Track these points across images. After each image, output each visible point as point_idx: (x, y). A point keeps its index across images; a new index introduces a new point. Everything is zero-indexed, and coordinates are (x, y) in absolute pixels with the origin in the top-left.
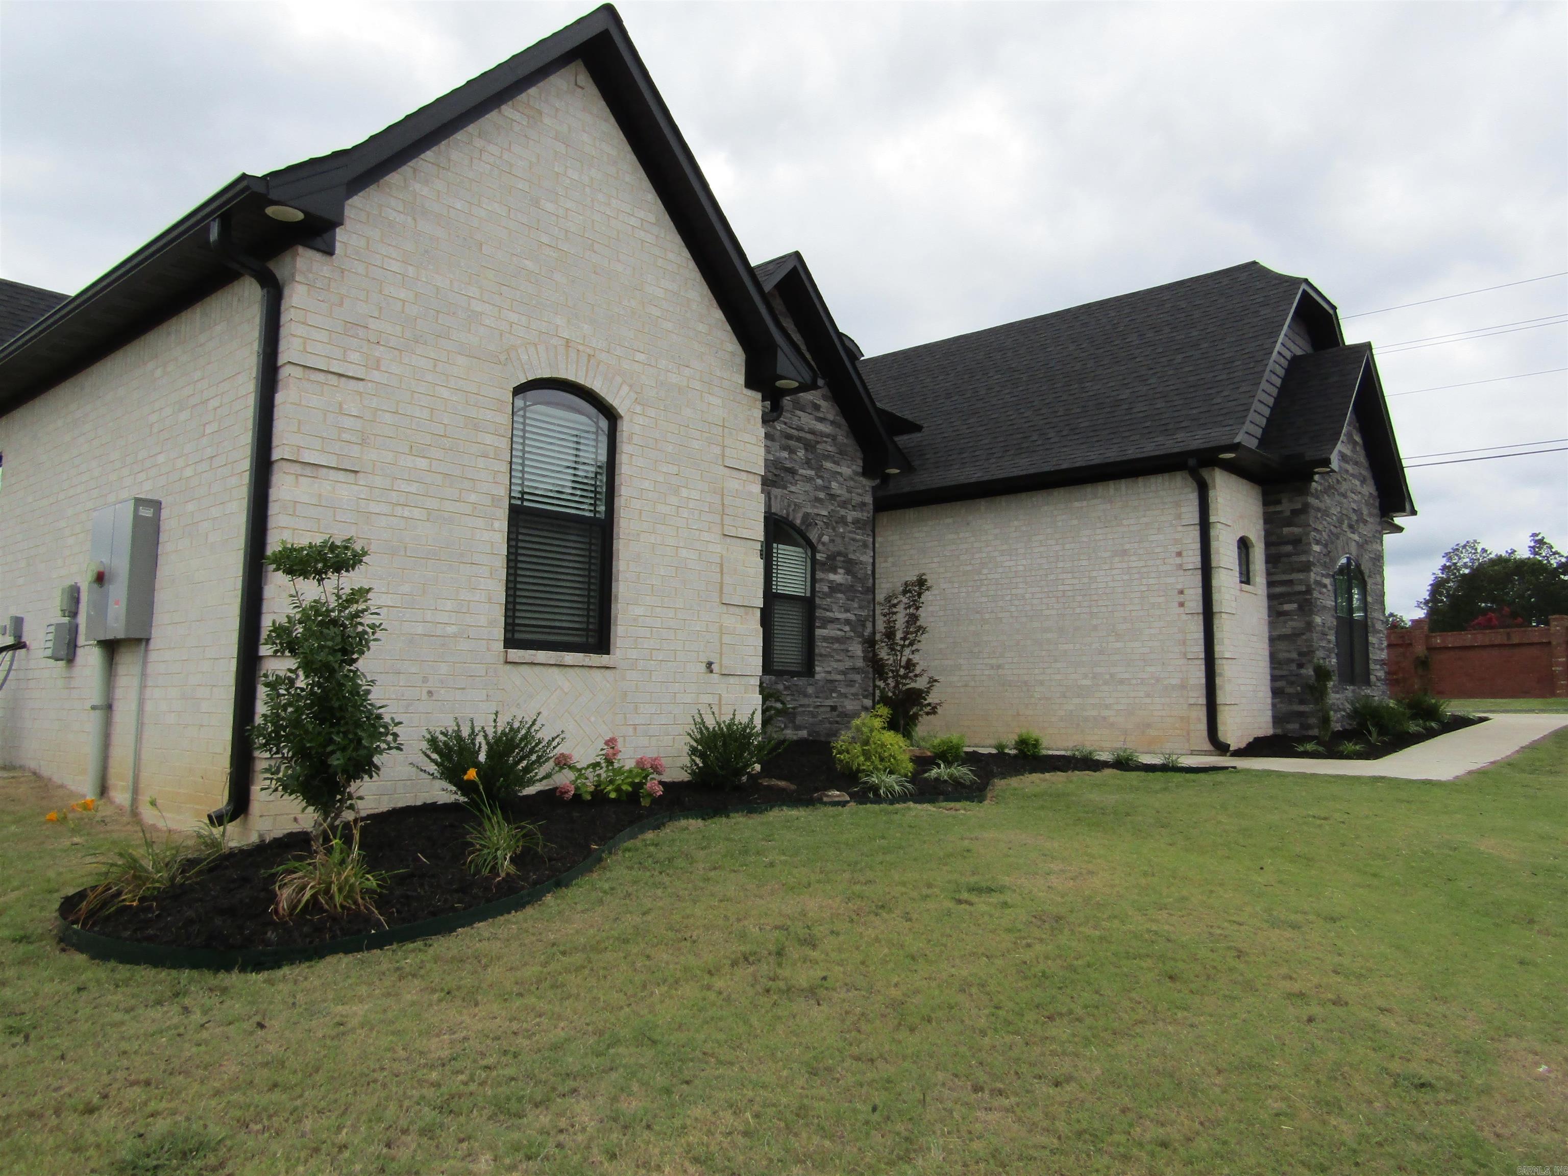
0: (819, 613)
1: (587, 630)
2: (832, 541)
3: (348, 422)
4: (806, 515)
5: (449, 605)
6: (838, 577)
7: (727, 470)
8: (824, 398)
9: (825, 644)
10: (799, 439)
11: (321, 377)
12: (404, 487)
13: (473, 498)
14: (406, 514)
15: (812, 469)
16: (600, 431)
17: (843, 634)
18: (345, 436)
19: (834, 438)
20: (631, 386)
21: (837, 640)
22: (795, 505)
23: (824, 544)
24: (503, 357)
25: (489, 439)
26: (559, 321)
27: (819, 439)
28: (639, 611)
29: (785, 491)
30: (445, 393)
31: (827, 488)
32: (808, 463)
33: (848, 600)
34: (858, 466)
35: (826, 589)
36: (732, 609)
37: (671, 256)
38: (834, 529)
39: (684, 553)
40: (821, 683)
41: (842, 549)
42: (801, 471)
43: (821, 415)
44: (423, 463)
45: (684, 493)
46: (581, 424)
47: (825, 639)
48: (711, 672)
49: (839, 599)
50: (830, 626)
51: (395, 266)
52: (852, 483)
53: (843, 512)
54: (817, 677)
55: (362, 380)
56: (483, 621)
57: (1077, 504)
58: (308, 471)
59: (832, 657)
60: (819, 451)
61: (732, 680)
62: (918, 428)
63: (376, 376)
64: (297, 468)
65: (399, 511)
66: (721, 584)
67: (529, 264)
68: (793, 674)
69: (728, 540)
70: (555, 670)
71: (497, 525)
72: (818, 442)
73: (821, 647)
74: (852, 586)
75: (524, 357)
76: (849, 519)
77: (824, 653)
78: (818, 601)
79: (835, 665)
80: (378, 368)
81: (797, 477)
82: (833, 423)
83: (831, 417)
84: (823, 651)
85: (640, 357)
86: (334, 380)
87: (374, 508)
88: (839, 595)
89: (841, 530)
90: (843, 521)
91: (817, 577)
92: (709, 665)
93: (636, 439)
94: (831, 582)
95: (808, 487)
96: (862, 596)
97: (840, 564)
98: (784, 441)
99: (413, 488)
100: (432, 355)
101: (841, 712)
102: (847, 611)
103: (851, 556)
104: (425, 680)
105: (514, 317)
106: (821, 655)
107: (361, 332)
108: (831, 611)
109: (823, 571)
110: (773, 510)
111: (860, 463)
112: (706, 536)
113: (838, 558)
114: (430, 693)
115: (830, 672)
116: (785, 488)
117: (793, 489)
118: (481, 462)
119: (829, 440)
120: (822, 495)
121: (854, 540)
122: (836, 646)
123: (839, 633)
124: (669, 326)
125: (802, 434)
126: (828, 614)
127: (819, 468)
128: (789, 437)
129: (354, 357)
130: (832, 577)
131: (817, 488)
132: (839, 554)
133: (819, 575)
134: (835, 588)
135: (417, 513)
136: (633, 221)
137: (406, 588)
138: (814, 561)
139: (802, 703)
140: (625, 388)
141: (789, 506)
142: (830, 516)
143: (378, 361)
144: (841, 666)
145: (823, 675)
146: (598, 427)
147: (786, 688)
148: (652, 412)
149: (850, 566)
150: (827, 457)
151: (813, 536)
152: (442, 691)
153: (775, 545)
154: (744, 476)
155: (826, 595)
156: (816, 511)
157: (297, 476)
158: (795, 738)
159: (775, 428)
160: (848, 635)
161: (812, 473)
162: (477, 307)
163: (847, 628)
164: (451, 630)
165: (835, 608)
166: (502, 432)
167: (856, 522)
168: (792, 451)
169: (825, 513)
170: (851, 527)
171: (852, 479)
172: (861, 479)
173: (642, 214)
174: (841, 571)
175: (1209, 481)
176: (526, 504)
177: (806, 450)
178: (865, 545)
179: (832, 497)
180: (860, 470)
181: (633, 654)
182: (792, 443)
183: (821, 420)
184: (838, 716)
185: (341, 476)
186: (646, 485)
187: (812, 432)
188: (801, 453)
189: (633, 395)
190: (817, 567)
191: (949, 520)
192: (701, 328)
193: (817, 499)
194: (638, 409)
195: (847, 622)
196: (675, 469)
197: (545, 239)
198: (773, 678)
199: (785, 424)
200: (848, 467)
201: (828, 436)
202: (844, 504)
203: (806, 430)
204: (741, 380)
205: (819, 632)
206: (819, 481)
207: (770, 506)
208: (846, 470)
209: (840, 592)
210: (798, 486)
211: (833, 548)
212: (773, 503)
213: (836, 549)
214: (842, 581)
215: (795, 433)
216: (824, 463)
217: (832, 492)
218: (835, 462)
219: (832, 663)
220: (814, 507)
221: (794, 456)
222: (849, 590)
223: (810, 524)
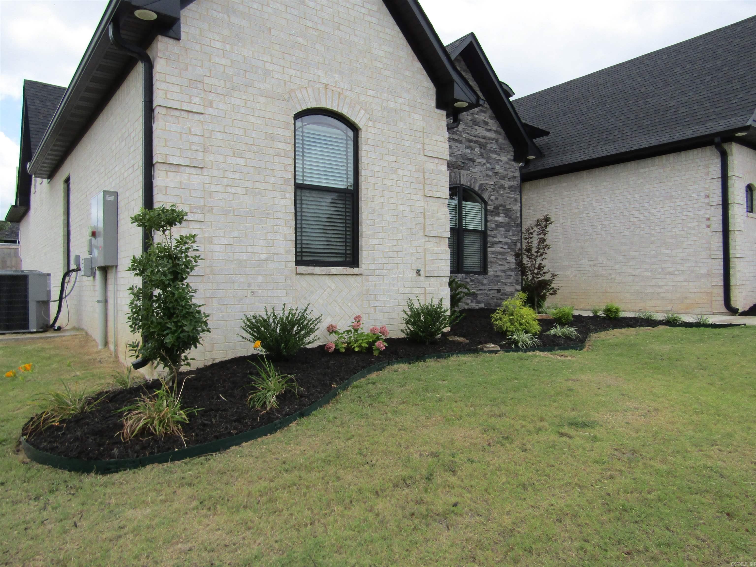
0: (489, 239)
1: (346, 254)
3: (195, 139)
4: (481, 185)
5: (262, 242)
6: (501, 219)
7: (426, 158)
8: (491, 118)
9: (493, 256)
10: (476, 142)
11: (177, 113)
12: (231, 175)
13: (273, 180)
14: (233, 191)
15: (484, 158)
16: (348, 138)
17: (503, 250)
18: (194, 147)
19: (497, 141)
20: (366, 111)
21: (500, 253)
22: (475, 179)
23: (492, 200)
24: (286, 97)
25: (280, 145)
26: (320, 73)
27: (488, 141)
28: (375, 242)
29: (469, 172)
30: (253, 120)
31: (493, 169)
32: (482, 155)
33: (506, 231)
34: (511, 155)
35: (493, 226)
36: (431, 239)
37: (388, 30)
38: (497, 192)
39: (401, 207)
40: (491, 278)
41: (502, 202)
42: (478, 160)
43: (489, 128)
44: (241, 161)
45: (400, 172)
46: (337, 134)
47: (493, 253)
48: (420, 275)
49: (501, 231)
50: (496, 246)
51: (218, 45)
52: (507, 166)
53: (502, 182)
54: (489, 274)
55: (202, 114)
56: (282, 251)
57: (642, 170)
58: (173, 168)
59: (498, 263)
60: (488, 148)
61: (432, 280)
62: (546, 133)
63: (210, 111)
64: (166, 167)
65: (229, 189)
66: (424, 224)
67: (300, 40)
68: (475, 273)
69: (428, 198)
70: (327, 277)
71: (288, 195)
72: (487, 143)
73: (491, 257)
74: (509, 223)
75: (300, 96)
76: (506, 186)
78: (489, 232)
79: (499, 267)
80: (211, 106)
81: (475, 164)
82: (496, 132)
83: (494, 128)
84: (492, 260)
85: (371, 93)
86: (185, 114)
87: (214, 188)
88: (501, 229)
89: (502, 192)
90: (502, 187)
92: (418, 271)
93: (370, 142)
94: (497, 221)
95: (482, 169)
96: (515, 229)
97: (501, 211)
98: (467, 143)
99: (237, 176)
100: (244, 97)
101: (503, 293)
102: (506, 237)
103: (508, 207)
104: (249, 285)
105: (292, 72)
106: (491, 262)
107: (200, 86)
108: (496, 237)
109: (492, 215)
110: (462, 183)
111: (512, 154)
112: (414, 197)
113: (500, 208)
114: (252, 292)
115: (496, 271)
116: (468, 169)
117: (473, 170)
118: (277, 159)
119: (494, 142)
120: (490, 173)
121: (509, 197)
122: (500, 257)
123: (501, 249)
124: (388, 73)
125: (477, 139)
126: (495, 239)
127: (488, 158)
128: (470, 141)
129: (196, 100)
130: (497, 219)
131: (488, 169)
132: (501, 205)
133: (489, 218)
134: (498, 225)
135: (239, 190)
136: (363, 10)
137: (235, 234)
138: (486, 210)
139: (481, 288)
140: (363, 112)
141: (471, 180)
142: (495, 185)
143: (211, 102)
144: (503, 268)
145: (493, 273)
146: (347, 136)
147: (472, 281)
148: (379, 125)
149: (507, 212)
150: (493, 152)
151: (485, 196)
152: (260, 291)
153: (463, 202)
154: (436, 161)
155: (494, 229)
156: (487, 182)
157: (167, 172)
158: (477, 307)
159: (462, 136)
160: (506, 251)
161: (484, 161)
162: (269, 67)
163: (506, 247)
164: (263, 257)
165: (499, 236)
166: (288, 141)
167: (510, 187)
168: (472, 149)
169: (492, 183)
170: (507, 190)
171: (508, 163)
172: (513, 163)
173: (369, 6)
174: (502, 215)
175: (728, 151)
176: (305, 183)
177: (481, 148)
178: (516, 200)
179: (496, 174)
180: (512, 158)
181: (373, 267)
182: (472, 144)
183: (489, 130)
184: (502, 295)
185: (193, 171)
186: (377, 168)
187: (484, 138)
188: (478, 150)
189: (368, 116)
190: (488, 213)
191: (565, 184)
192: (408, 73)
193: (487, 176)
194: (371, 124)
195: (506, 243)
196: (393, 159)
197: (309, 24)
198: (464, 275)
199: (468, 133)
200: (505, 157)
201: (493, 139)
202: (503, 178)
203: (480, 137)
204: (433, 104)
205: (489, 250)
206: (489, 165)
207: (460, 181)
208: (504, 158)
209: (502, 227)
210: (476, 169)
211: (497, 203)
212: (462, 179)
213: (499, 203)
214: (503, 221)
215: (474, 138)
216: (491, 155)
217: (496, 171)
218: (497, 154)
219: (497, 266)
220: (486, 180)
221: (474, 152)
222: (507, 226)
223: (484, 190)
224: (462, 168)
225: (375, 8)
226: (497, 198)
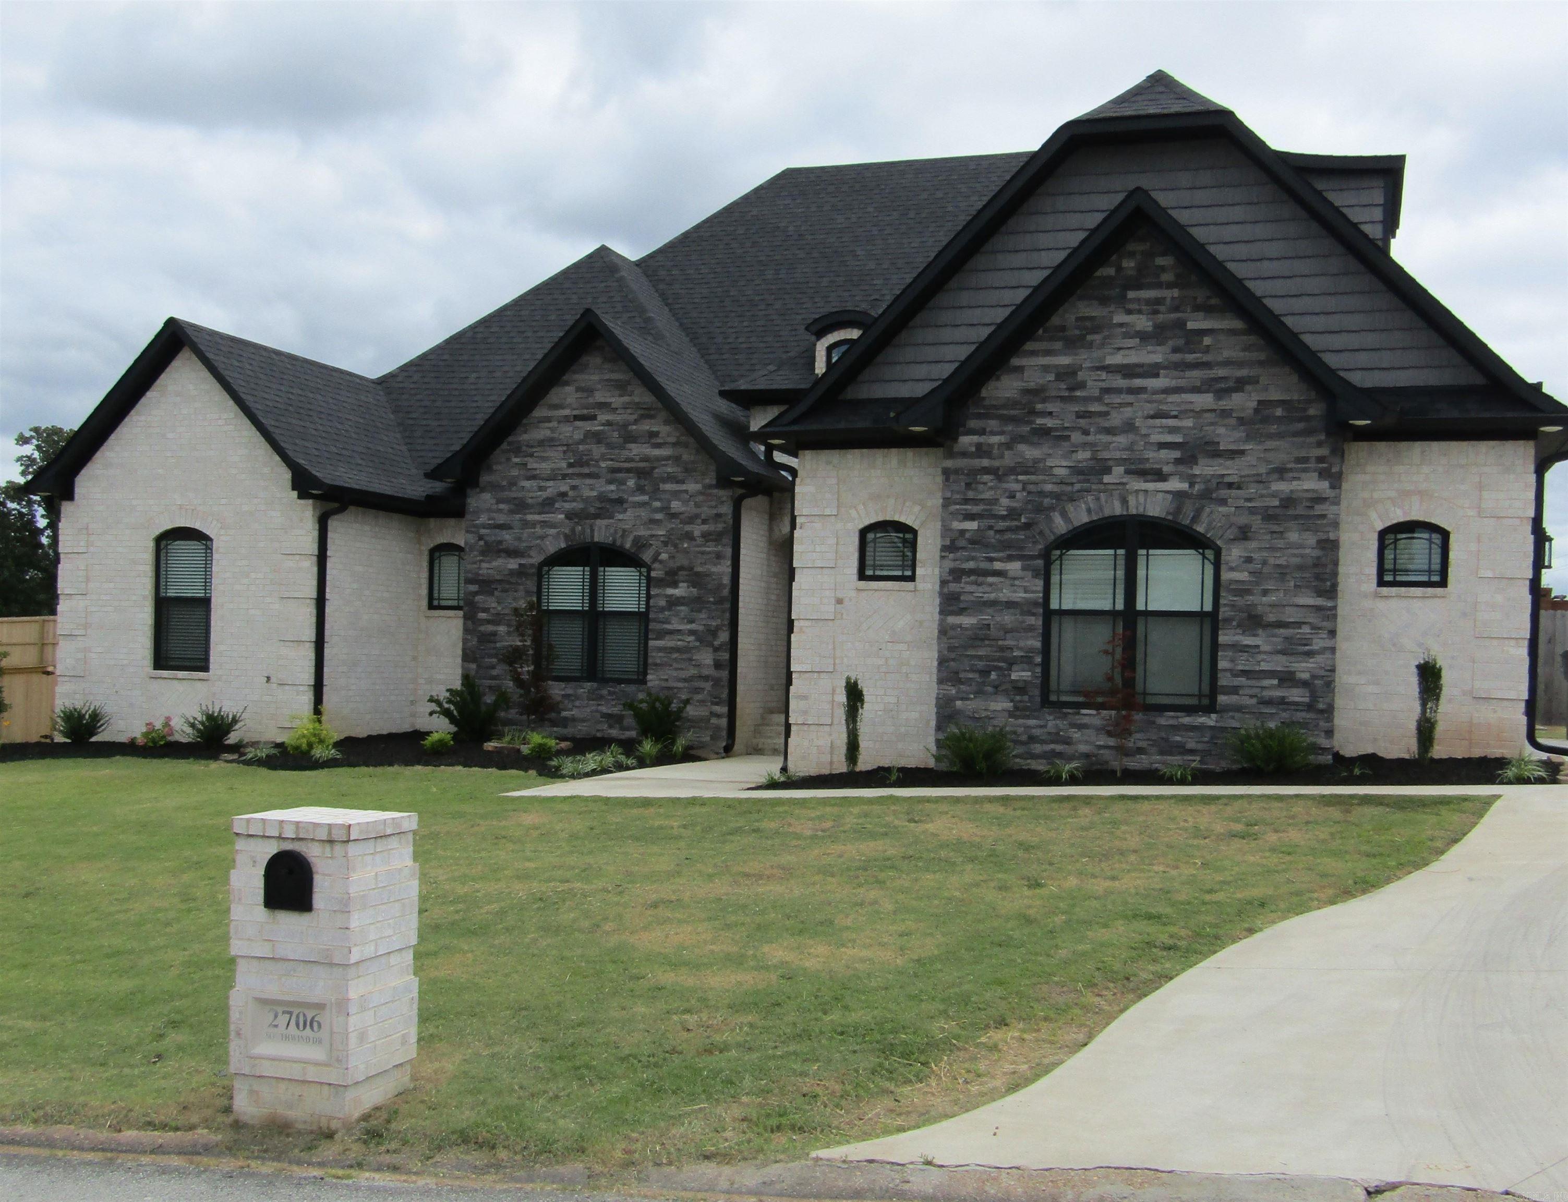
0: (652, 626)
1: (206, 659)
2: (672, 557)
3: (81, 573)
4: (637, 540)
6: (680, 591)
8: (666, 422)
9: (660, 654)
10: (628, 470)
12: (105, 598)
13: (134, 598)
15: (647, 494)
16: (207, 548)
18: (80, 579)
19: (677, 459)
20: (217, 520)
21: (677, 650)
22: (624, 531)
23: (661, 562)
24: (145, 524)
25: (141, 568)
26: (176, 496)
28: (223, 648)
31: (665, 509)
32: (640, 489)
33: (692, 611)
34: (710, 479)
35: (662, 603)
36: (287, 643)
38: (676, 546)
41: (685, 563)
42: (631, 499)
43: (659, 441)
44: (112, 585)
47: (660, 649)
48: (270, 682)
49: (680, 611)
50: (667, 637)
52: (701, 498)
53: (688, 528)
54: (649, 684)
55: (86, 553)
56: (140, 657)
59: (671, 666)
61: (287, 687)
63: (92, 549)
68: (629, 682)
69: (284, 600)
70: (176, 682)
71: (146, 609)
73: (655, 657)
74: (699, 598)
76: (697, 533)
77: (658, 661)
78: (652, 616)
79: (675, 674)
80: (93, 546)
81: (625, 506)
82: (674, 445)
83: (672, 440)
85: (223, 501)
86: (76, 556)
88: (682, 608)
89: (686, 545)
90: (689, 537)
91: (652, 593)
92: (268, 678)
93: (221, 549)
94: (667, 596)
95: (644, 513)
96: (713, 607)
97: (681, 578)
98: (609, 476)
102: (692, 621)
103: (699, 569)
104: (114, 685)
106: (656, 665)
107: (85, 531)
108: (669, 623)
109: (659, 587)
110: (596, 540)
112: (268, 600)
113: (680, 573)
115: (667, 680)
116: (611, 517)
117: (621, 517)
119: (670, 462)
120: (659, 516)
121: (703, 553)
122: (675, 655)
123: (679, 643)
125: (635, 465)
126: (665, 626)
127: (655, 493)
128: (614, 470)
129: (83, 543)
130: (670, 591)
131: (657, 510)
132: (681, 568)
134: (673, 602)
136: (220, 422)
138: (649, 579)
140: (215, 522)
141: (616, 532)
142: (670, 534)
143: (93, 542)
144: (683, 674)
145: (657, 682)
146: (207, 546)
147: (610, 693)
148: (231, 531)
149: (697, 579)
150: (670, 478)
151: (647, 556)
153: (602, 569)
154: (297, 557)
155: (662, 609)
156: (649, 533)
159: (600, 467)
160: (691, 645)
161: (645, 498)
163: (691, 638)
164: (125, 662)
165: (674, 620)
167: (706, 536)
168: (621, 483)
169: (665, 533)
170: (700, 541)
171: (701, 493)
172: (715, 491)
173: (225, 416)
174: (685, 585)
176: (168, 595)
177: (639, 478)
178: (719, 556)
179: (674, 516)
180: (714, 482)
181: (221, 672)
182: (620, 476)
183: (658, 446)
185: (80, 597)
186: (228, 575)
187: (646, 459)
188: (632, 483)
189: (219, 525)
190: (652, 584)
193: (652, 521)
194: (222, 532)
195: (692, 632)
196: (246, 562)
198: (595, 685)
199: (612, 460)
201: (668, 458)
202: (691, 520)
203: (637, 458)
205: (652, 643)
206: (657, 504)
207: (592, 537)
208: (692, 487)
209: (683, 604)
210: (628, 513)
211: (672, 564)
212: (596, 534)
213: (679, 564)
214: (684, 594)
215: (626, 465)
216: (661, 486)
217: (673, 511)
218: (677, 482)
219: (670, 672)
220: (649, 529)
221: (623, 487)
222: (696, 603)
223: (644, 546)
224: (597, 516)
225: (232, 415)
226: (674, 557)
